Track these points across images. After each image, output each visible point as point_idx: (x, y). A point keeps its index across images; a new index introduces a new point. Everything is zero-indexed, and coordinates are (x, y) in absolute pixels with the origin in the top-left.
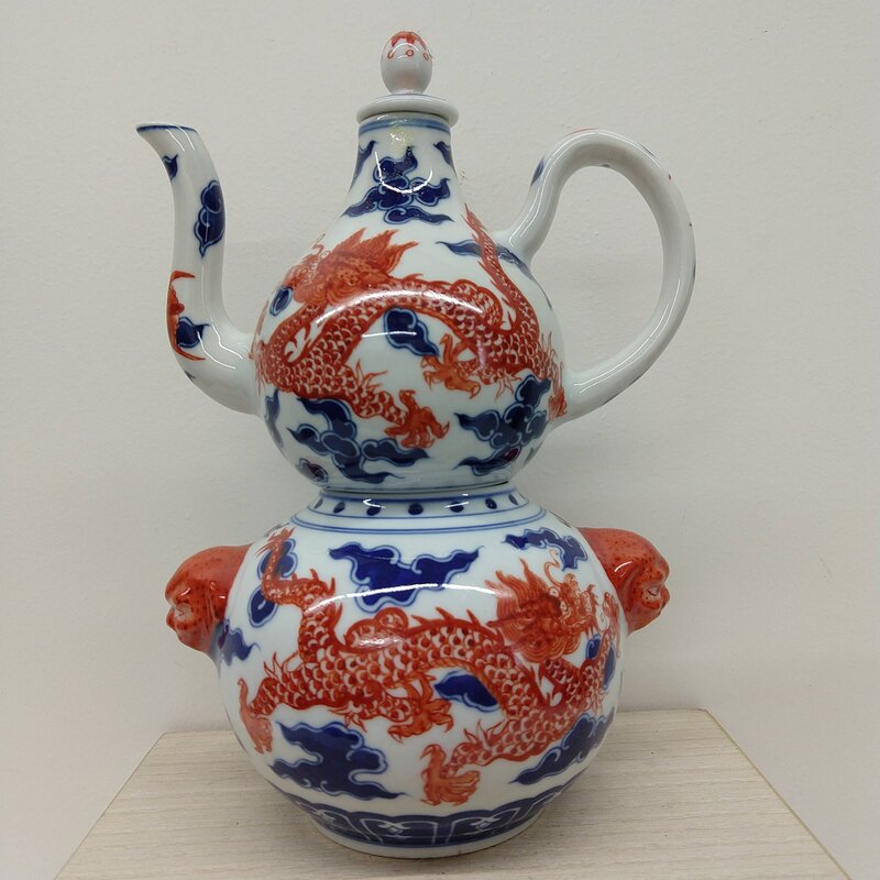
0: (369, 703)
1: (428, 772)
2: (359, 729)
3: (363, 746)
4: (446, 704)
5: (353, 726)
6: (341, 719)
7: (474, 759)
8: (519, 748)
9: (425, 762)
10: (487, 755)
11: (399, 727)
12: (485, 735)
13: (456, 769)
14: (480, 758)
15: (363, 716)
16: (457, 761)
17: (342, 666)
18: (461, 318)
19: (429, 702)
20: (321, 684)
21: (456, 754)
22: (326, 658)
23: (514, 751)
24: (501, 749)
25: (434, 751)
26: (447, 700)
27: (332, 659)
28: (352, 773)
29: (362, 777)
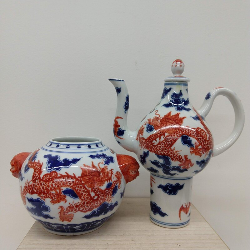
0: (46, 194)
1: (60, 213)
2: (44, 200)
3: (44, 205)
4: (65, 196)
5: (42, 200)
6: (40, 198)
7: (72, 211)
8: (84, 209)
9: (59, 210)
10: (75, 210)
11: (53, 201)
12: (75, 205)
13: (67, 213)
14: (73, 211)
15: (45, 197)
16: (68, 211)
17: (41, 184)
18: (199, 138)
19: (60, 195)
20: (36, 188)
21: (67, 209)
22: (37, 182)
23: (83, 210)
24: (79, 209)
25: (62, 207)
26: (65, 195)
27: (39, 182)
28: (42, 211)
29: (45, 213)
